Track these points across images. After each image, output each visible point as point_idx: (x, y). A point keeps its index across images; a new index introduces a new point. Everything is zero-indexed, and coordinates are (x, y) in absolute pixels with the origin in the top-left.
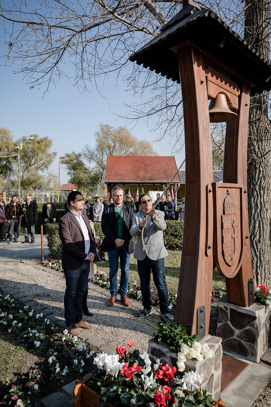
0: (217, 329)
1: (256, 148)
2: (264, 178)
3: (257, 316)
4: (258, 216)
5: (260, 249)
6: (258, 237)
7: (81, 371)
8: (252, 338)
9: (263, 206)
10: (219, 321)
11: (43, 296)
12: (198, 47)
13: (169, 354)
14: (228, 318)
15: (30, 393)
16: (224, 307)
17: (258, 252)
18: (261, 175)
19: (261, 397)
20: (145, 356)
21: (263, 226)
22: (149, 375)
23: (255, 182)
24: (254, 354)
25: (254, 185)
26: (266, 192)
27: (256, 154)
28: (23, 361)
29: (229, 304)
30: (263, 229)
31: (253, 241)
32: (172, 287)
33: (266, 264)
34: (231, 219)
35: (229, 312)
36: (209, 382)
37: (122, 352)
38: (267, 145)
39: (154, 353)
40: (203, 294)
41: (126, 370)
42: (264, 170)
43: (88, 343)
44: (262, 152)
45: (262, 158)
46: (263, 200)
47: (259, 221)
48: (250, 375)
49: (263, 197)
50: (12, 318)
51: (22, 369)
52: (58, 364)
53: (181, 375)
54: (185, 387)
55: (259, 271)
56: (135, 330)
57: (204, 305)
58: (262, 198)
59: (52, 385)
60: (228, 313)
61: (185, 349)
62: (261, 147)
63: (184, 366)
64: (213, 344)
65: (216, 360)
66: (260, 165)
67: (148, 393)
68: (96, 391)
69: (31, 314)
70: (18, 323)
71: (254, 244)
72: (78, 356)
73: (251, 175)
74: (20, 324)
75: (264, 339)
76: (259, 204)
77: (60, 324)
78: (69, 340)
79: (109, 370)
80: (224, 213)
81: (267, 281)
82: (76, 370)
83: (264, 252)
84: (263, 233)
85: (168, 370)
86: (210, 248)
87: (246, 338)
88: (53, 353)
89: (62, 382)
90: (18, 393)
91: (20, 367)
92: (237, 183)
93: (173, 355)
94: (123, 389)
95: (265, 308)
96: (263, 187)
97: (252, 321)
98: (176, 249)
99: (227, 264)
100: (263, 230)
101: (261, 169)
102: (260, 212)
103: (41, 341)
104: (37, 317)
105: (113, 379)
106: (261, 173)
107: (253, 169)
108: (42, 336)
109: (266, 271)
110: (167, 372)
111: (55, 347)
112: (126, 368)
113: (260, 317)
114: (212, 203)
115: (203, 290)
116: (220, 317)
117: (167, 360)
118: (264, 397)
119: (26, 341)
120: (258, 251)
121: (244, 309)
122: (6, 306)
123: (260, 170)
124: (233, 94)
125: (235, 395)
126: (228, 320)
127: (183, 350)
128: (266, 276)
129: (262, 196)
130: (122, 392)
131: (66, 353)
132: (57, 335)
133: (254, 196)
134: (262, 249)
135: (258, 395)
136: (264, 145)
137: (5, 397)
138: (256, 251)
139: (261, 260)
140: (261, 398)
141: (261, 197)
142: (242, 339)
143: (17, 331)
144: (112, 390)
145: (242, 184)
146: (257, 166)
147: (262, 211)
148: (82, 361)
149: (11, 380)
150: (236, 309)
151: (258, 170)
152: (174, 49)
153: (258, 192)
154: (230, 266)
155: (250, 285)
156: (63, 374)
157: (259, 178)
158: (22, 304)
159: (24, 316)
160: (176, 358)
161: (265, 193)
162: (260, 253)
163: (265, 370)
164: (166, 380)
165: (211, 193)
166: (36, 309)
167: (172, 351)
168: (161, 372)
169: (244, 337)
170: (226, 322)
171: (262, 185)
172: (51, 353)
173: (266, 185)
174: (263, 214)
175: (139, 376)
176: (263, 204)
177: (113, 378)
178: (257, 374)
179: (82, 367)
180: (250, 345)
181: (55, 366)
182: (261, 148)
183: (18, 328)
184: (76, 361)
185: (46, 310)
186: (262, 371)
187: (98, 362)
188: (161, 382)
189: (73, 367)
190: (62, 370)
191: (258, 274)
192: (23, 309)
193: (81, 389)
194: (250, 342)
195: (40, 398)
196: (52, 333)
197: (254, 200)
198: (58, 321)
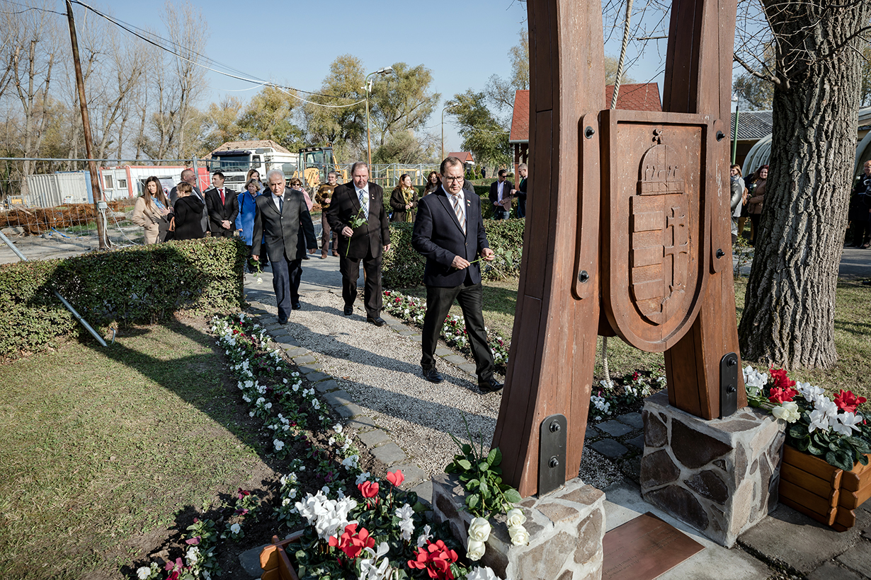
0: (642, 460)
1: (819, 32)
2: (832, 110)
3: (734, 444)
4: (807, 202)
5: (806, 282)
8: (719, 492)
9: (823, 180)
10: (648, 443)
11: (338, 355)
13: (464, 517)
14: (667, 440)
15: (223, 537)
16: (660, 414)
17: (801, 288)
18: (825, 103)
20: (405, 513)
21: (819, 227)
23: (807, 119)
24: (721, 528)
25: (805, 129)
27: (815, 50)
28: (243, 473)
29: (671, 408)
30: (818, 235)
31: (789, 263)
33: (820, 315)
35: (669, 426)
37: (369, 495)
38: (850, 24)
39: (441, 505)
40: (564, 388)
42: (836, 88)
43: (372, 455)
44: (833, 42)
45: (832, 58)
46: (826, 163)
47: (810, 214)
49: (826, 156)
50: (263, 391)
52: (292, 490)
55: (797, 333)
57: (566, 414)
58: (823, 160)
60: (666, 428)
62: (834, 31)
63: (482, 552)
65: (582, 541)
69: (296, 388)
70: (265, 403)
71: (792, 270)
73: (798, 104)
74: (268, 406)
76: (812, 176)
77: (338, 411)
78: (339, 444)
79: (321, 531)
80: (638, 192)
81: (817, 355)
83: (816, 289)
84: (818, 245)
86: (586, 278)
87: (705, 490)
88: (298, 467)
89: (289, 525)
91: (234, 485)
92: (694, 113)
93: (469, 519)
95: (765, 424)
96: (827, 132)
97: (721, 455)
99: (646, 319)
100: (819, 238)
101: (827, 87)
102: (814, 194)
103: (289, 441)
104: (304, 395)
105: (331, 551)
107: (803, 89)
108: (296, 431)
109: (818, 332)
110: (436, 558)
111: (308, 456)
112: (346, 535)
113: (746, 446)
116: (650, 434)
119: (270, 435)
120: (799, 286)
121: (704, 425)
122: (264, 369)
123: (823, 90)
126: (668, 444)
128: (817, 344)
129: (823, 155)
131: (321, 470)
132: (326, 432)
133: (802, 155)
134: (812, 282)
136: (842, 24)
137: (182, 537)
139: (805, 308)
141: (819, 157)
142: (696, 491)
143: (262, 417)
145: (709, 114)
146: (817, 80)
147: (819, 191)
149: (211, 506)
150: (685, 423)
151: (817, 91)
153: (814, 144)
154: (654, 324)
155: (727, 369)
156: (293, 511)
157: (818, 108)
158: (295, 368)
159: (283, 390)
161: (833, 145)
162: (805, 290)
164: (431, 574)
165: (595, 137)
166: (314, 380)
169: (700, 485)
170: (662, 448)
171: (825, 128)
172: (295, 466)
173: (838, 127)
174: (822, 197)
176: (823, 175)
180: (712, 506)
181: (288, 493)
182: (830, 33)
183: (265, 411)
185: (329, 382)
187: (303, 511)
192: (290, 377)
193: (275, 555)
194: (713, 499)
195: (242, 548)
196: (320, 427)
197: (800, 165)
198: (340, 405)
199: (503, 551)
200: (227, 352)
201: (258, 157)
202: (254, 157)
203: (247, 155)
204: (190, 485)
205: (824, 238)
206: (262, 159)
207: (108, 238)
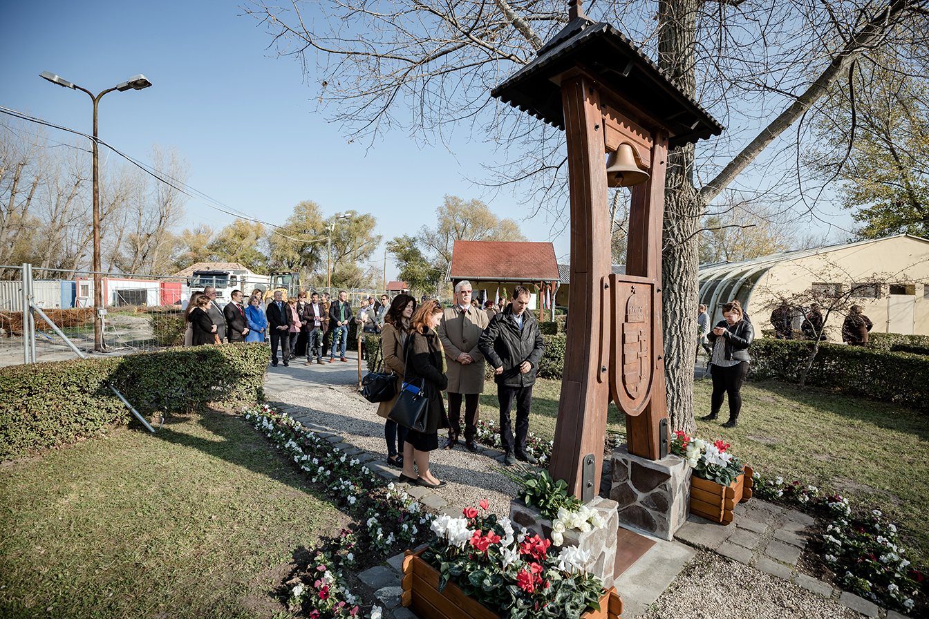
0: (611, 492)
1: (676, 229)
2: (686, 274)
3: (671, 474)
4: (676, 329)
5: (678, 379)
6: (675, 361)
7: (413, 540)
8: (663, 506)
9: (684, 316)
10: (614, 480)
12: (591, 77)
13: (540, 522)
14: (628, 477)
15: (341, 564)
16: (623, 460)
18: (682, 270)
19: (672, 587)
20: (506, 523)
21: (683, 347)
22: (510, 547)
23: (673, 279)
24: (665, 529)
25: (671, 284)
26: (689, 294)
27: (674, 238)
28: (332, 521)
29: (630, 455)
31: (668, 367)
32: (545, 431)
33: (687, 400)
34: (636, 330)
35: (629, 467)
36: (597, 563)
37: (472, 516)
38: (691, 225)
39: (518, 519)
40: (593, 438)
41: (477, 540)
42: (687, 261)
43: (422, 504)
44: (683, 235)
45: (683, 244)
46: (685, 306)
47: (678, 336)
48: (658, 558)
49: (684, 301)
50: (317, 463)
51: (331, 533)
52: (380, 529)
53: (556, 551)
54: (562, 567)
55: (675, 411)
56: (491, 488)
57: (594, 453)
58: (683, 303)
59: (372, 557)
60: (627, 469)
61: (564, 513)
63: (562, 539)
64: (606, 510)
65: (609, 532)
66: (681, 254)
67: (508, 572)
68: (433, 566)
69: (343, 459)
70: (325, 471)
71: (670, 371)
72: (409, 520)
73: (667, 269)
74: (328, 472)
75: (680, 508)
76: (678, 313)
77: (383, 475)
78: (395, 497)
79: (452, 539)
80: (626, 320)
82: (405, 538)
83: (683, 384)
84: (684, 355)
85: (538, 544)
86: (604, 370)
87: (654, 505)
88: (373, 514)
89: (386, 553)
90: (326, 563)
91: (329, 529)
92: (646, 276)
93: (547, 523)
94: (472, 566)
95: (683, 462)
96: (684, 287)
97: (664, 481)
98: (552, 377)
99: (629, 396)
100: (684, 351)
101: (682, 260)
102: (680, 324)
103: (357, 496)
104: (351, 465)
105: (458, 552)
106: (682, 267)
107: (669, 261)
108: (358, 491)
109: (686, 411)
110: (537, 546)
111: (376, 507)
112: (477, 537)
113: (676, 476)
114: (609, 304)
115: (593, 432)
116: (616, 474)
117: (538, 530)
118: (677, 588)
119: (336, 495)
120: (674, 382)
121: (652, 464)
122: (308, 447)
123: (680, 262)
124: (643, 145)
125: (634, 584)
126: (629, 479)
127: (561, 517)
128: (686, 419)
130: (472, 569)
131: (392, 515)
132: (378, 490)
133: (671, 300)
134: (681, 379)
135: (669, 585)
136: (687, 225)
137: (309, 567)
138: (673, 381)
139: (678, 395)
140: (673, 589)
141: (681, 302)
142: (648, 507)
143: (324, 482)
144: (456, 566)
145: (654, 278)
146: (677, 256)
147: (682, 322)
148: (414, 527)
149: (316, 546)
150: (640, 464)
151: (677, 262)
152: (556, 80)
153: (677, 293)
154: (633, 399)
155: (663, 428)
156: (387, 542)
157: (678, 273)
158: (331, 446)
159: (333, 462)
160: (550, 527)
162: (678, 384)
163: (680, 551)
164: (535, 557)
165: (609, 289)
166: (350, 454)
167: (544, 517)
168: (528, 546)
169: (651, 503)
170: (625, 482)
171: (683, 284)
172: (370, 514)
173: (689, 285)
174: (684, 326)
175: (496, 550)
176: (684, 313)
177: (458, 550)
178: (667, 557)
179: (414, 535)
180: (659, 515)
181: (376, 531)
182: (681, 229)
183: (325, 477)
184: (405, 526)
185: (365, 455)
186: (675, 552)
187: (438, 527)
188: (528, 559)
189: (401, 534)
190: (385, 536)
191: (673, 415)
192: (332, 452)
193: (413, 562)
194: (659, 511)
195: (356, 571)
196: (373, 487)
197: (671, 306)
198: (384, 471)
199: (575, 538)
200: (269, 435)
201: (235, 277)
202: (232, 277)
203: (226, 275)
204: (292, 532)
205: (686, 351)
206: (239, 279)
207: (103, 341)
